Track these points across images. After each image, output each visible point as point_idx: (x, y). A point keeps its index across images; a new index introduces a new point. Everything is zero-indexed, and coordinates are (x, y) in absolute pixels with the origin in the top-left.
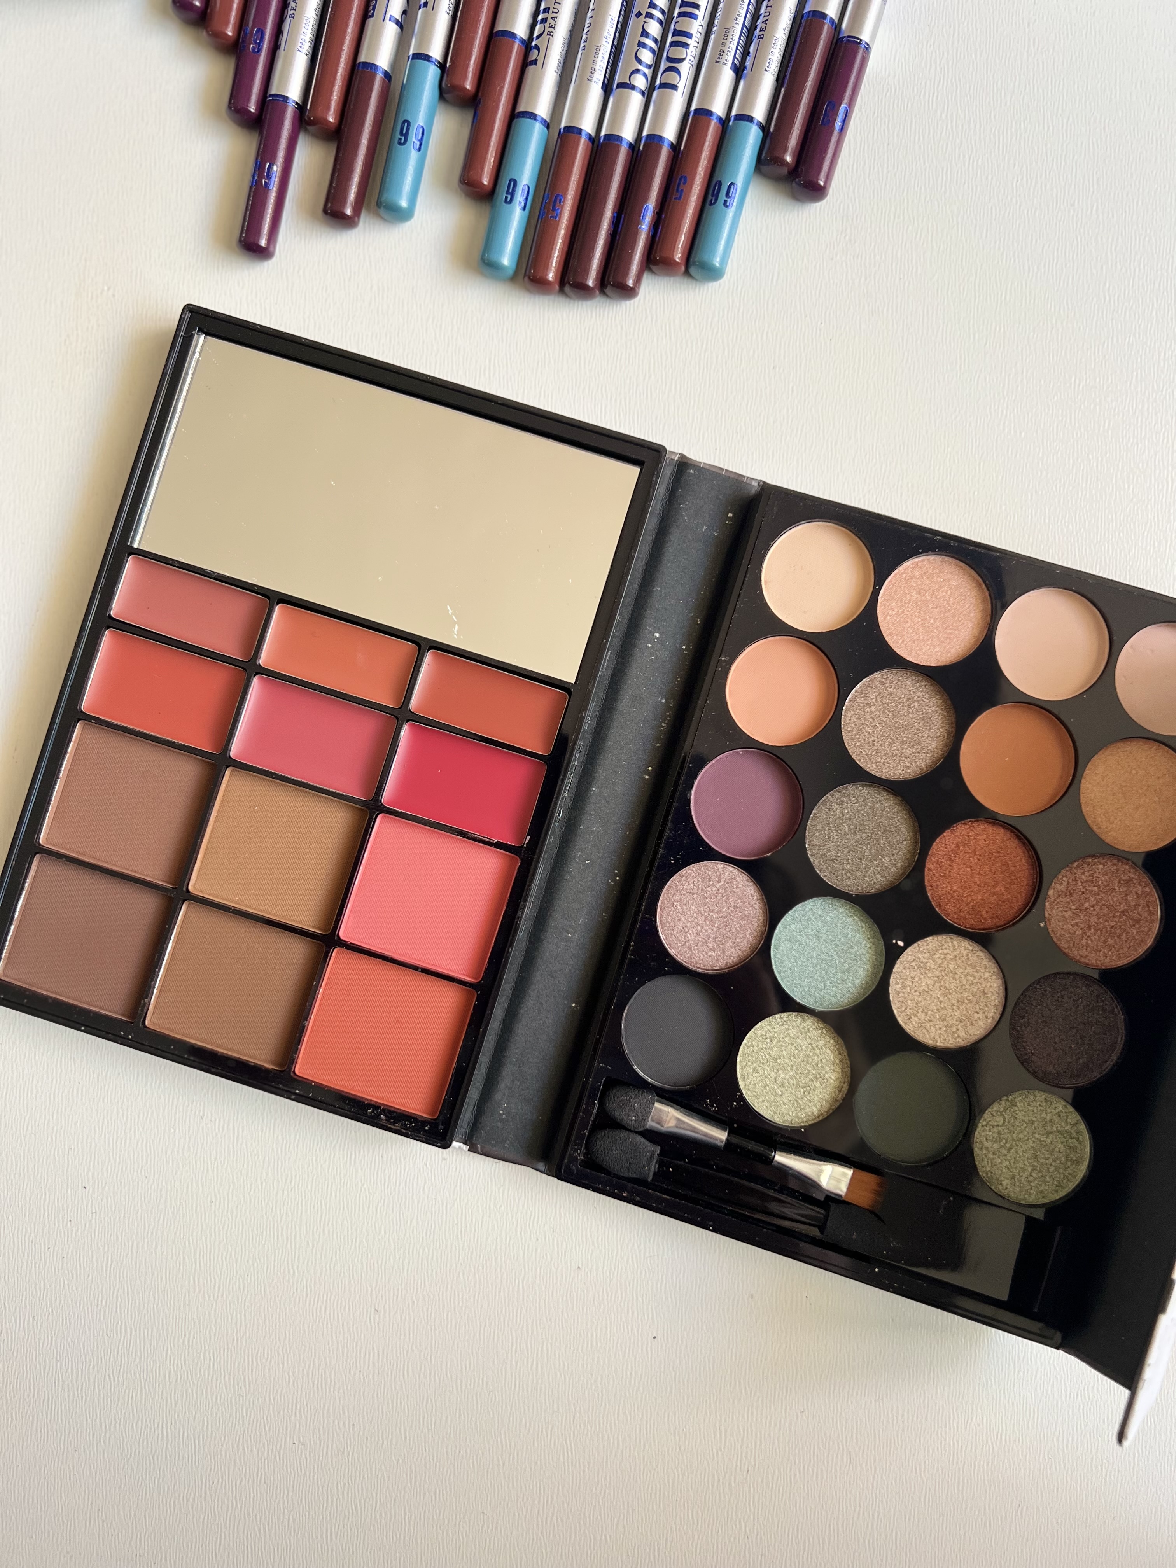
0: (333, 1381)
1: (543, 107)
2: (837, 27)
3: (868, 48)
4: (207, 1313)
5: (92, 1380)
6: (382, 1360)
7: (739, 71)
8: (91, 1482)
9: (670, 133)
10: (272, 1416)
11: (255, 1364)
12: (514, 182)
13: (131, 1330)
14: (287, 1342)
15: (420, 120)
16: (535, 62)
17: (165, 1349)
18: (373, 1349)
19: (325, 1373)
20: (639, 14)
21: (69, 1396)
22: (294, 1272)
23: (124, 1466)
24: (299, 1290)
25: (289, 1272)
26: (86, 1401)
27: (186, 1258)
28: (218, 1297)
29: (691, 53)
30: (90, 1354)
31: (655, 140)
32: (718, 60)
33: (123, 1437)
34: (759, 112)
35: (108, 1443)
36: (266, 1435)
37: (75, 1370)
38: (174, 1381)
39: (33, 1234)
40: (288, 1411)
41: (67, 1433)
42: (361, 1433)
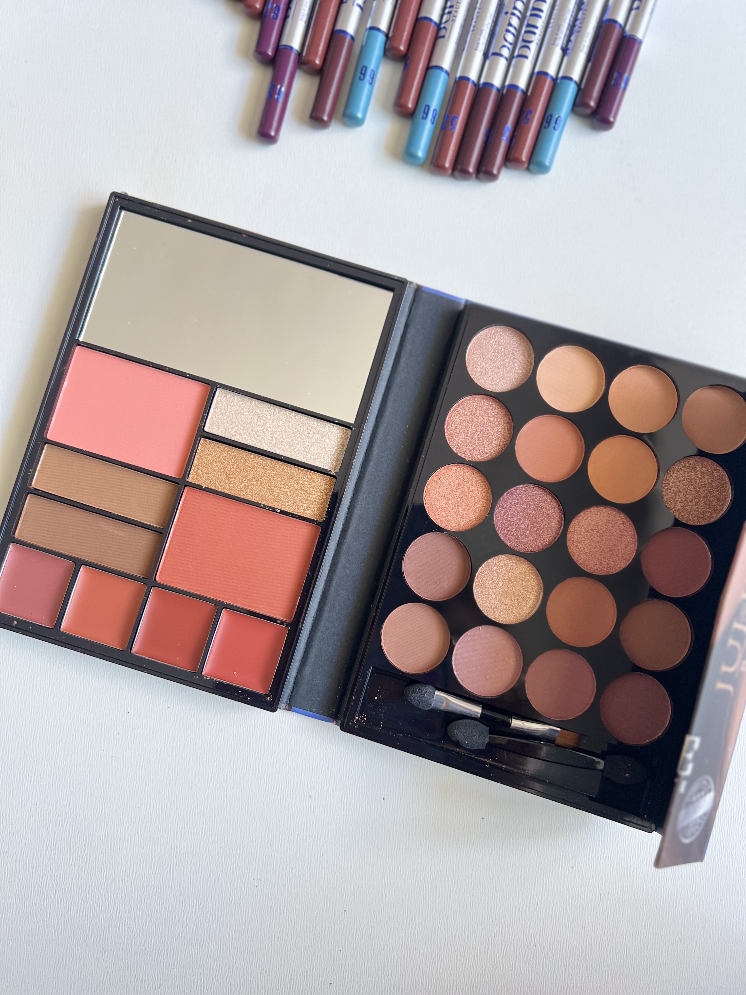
0: (280, 842)
1: (446, 63)
2: (623, 29)
3: (640, 42)
4: (203, 795)
5: (126, 836)
6: (312, 828)
7: (565, 50)
8: (122, 902)
9: (522, 83)
10: (241, 861)
11: (232, 828)
12: (428, 107)
13: (154, 804)
14: (252, 814)
15: (372, 66)
16: (443, 37)
17: (175, 817)
18: (307, 820)
19: (276, 835)
20: (507, 13)
21: (111, 846)
22: (259, 770)
23: (144, 892)
24: (262, 782)
25: (256, 770)
26: (122, 849)
27: (191, 759)
28: (210, 784)
29: (536, 39)
30: (127, 818)
31: (513, 88)
32: (553, 43)
33: (144, 873)
34: (576, 75)
35: (134, 877)
36: (236, 874)
37: (116, 829)
38: (180, 837)
39: (94, 741)
40: (251, 858)
41: (108, 870)
42: (297, 874)
